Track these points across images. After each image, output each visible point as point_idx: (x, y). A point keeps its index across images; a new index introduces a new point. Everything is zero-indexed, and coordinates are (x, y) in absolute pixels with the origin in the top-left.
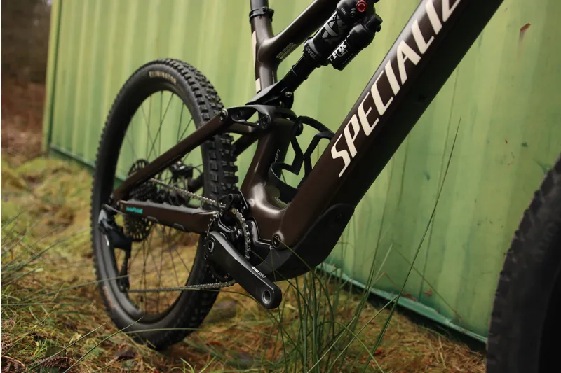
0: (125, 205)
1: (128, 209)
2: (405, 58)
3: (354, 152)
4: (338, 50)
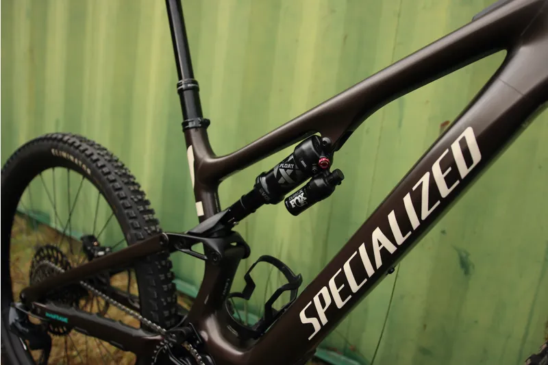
0: (44, 310)
1: (47, 315)
2: (381, 247)
3: (324, 321)
4: (297, 200)
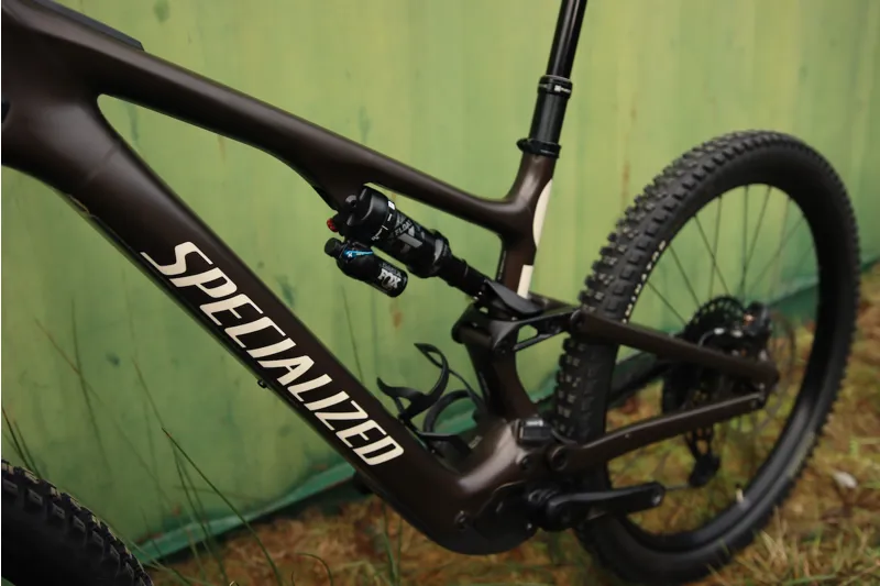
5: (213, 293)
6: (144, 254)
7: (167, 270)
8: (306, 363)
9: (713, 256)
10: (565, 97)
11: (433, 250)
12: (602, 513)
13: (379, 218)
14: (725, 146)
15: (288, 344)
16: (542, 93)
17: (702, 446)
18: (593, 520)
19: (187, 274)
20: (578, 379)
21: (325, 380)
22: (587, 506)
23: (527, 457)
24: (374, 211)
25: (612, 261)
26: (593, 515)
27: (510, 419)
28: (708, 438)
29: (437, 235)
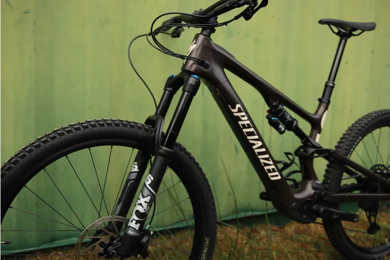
5: (242, 118)
6: (229, 106)
7: (233, 110)
8: (260, 143)
9: (378, 148)
10: (333, 87)
11: (293, 123)
12: (338, 217)
13: (281, 110)
14: (371, 116)
15: (257, 137)
16: (326, 86)
17: (373, 219)
18: (334, 218)
19: (238, 112)
20: (331, 175)
21: (264, 150)
22: (333, 213)
23: (314, 193)
24: (280, 108)
25: (344, 140)
26: (334, 217)
27: (310, 180)
28: (375, 216)
29: (295, 120)
